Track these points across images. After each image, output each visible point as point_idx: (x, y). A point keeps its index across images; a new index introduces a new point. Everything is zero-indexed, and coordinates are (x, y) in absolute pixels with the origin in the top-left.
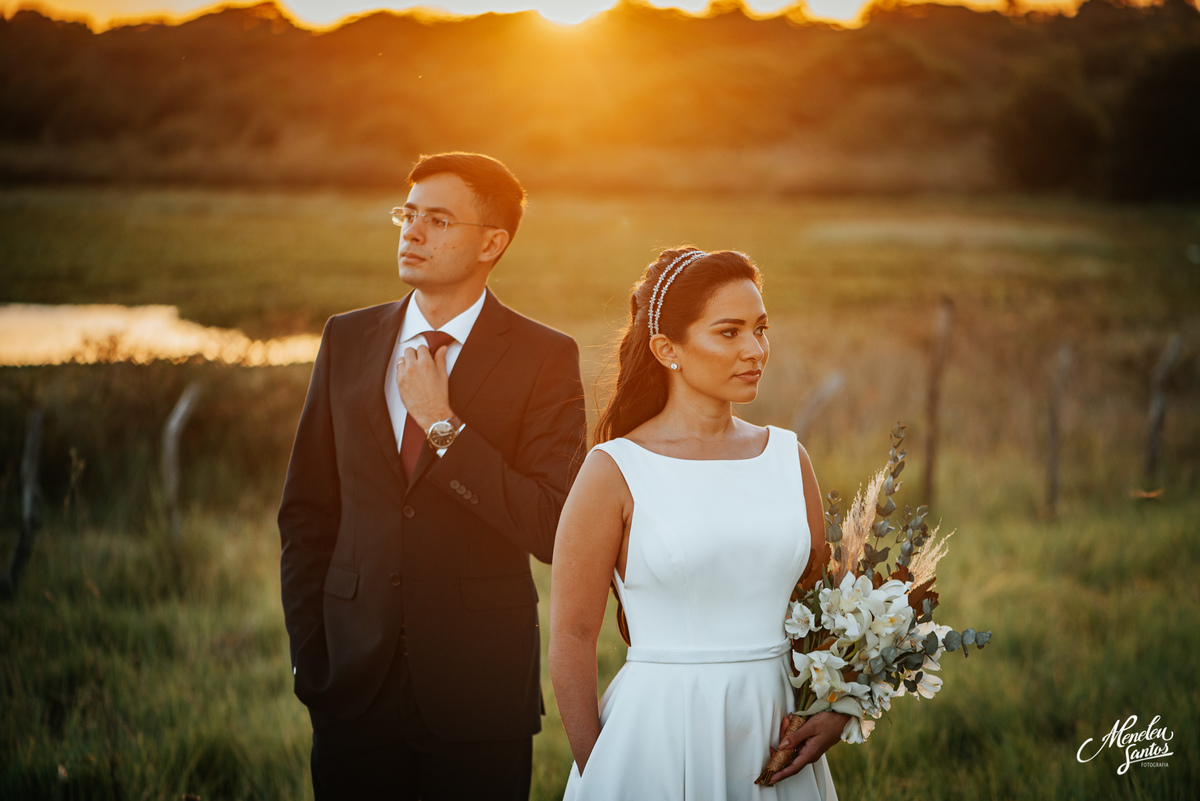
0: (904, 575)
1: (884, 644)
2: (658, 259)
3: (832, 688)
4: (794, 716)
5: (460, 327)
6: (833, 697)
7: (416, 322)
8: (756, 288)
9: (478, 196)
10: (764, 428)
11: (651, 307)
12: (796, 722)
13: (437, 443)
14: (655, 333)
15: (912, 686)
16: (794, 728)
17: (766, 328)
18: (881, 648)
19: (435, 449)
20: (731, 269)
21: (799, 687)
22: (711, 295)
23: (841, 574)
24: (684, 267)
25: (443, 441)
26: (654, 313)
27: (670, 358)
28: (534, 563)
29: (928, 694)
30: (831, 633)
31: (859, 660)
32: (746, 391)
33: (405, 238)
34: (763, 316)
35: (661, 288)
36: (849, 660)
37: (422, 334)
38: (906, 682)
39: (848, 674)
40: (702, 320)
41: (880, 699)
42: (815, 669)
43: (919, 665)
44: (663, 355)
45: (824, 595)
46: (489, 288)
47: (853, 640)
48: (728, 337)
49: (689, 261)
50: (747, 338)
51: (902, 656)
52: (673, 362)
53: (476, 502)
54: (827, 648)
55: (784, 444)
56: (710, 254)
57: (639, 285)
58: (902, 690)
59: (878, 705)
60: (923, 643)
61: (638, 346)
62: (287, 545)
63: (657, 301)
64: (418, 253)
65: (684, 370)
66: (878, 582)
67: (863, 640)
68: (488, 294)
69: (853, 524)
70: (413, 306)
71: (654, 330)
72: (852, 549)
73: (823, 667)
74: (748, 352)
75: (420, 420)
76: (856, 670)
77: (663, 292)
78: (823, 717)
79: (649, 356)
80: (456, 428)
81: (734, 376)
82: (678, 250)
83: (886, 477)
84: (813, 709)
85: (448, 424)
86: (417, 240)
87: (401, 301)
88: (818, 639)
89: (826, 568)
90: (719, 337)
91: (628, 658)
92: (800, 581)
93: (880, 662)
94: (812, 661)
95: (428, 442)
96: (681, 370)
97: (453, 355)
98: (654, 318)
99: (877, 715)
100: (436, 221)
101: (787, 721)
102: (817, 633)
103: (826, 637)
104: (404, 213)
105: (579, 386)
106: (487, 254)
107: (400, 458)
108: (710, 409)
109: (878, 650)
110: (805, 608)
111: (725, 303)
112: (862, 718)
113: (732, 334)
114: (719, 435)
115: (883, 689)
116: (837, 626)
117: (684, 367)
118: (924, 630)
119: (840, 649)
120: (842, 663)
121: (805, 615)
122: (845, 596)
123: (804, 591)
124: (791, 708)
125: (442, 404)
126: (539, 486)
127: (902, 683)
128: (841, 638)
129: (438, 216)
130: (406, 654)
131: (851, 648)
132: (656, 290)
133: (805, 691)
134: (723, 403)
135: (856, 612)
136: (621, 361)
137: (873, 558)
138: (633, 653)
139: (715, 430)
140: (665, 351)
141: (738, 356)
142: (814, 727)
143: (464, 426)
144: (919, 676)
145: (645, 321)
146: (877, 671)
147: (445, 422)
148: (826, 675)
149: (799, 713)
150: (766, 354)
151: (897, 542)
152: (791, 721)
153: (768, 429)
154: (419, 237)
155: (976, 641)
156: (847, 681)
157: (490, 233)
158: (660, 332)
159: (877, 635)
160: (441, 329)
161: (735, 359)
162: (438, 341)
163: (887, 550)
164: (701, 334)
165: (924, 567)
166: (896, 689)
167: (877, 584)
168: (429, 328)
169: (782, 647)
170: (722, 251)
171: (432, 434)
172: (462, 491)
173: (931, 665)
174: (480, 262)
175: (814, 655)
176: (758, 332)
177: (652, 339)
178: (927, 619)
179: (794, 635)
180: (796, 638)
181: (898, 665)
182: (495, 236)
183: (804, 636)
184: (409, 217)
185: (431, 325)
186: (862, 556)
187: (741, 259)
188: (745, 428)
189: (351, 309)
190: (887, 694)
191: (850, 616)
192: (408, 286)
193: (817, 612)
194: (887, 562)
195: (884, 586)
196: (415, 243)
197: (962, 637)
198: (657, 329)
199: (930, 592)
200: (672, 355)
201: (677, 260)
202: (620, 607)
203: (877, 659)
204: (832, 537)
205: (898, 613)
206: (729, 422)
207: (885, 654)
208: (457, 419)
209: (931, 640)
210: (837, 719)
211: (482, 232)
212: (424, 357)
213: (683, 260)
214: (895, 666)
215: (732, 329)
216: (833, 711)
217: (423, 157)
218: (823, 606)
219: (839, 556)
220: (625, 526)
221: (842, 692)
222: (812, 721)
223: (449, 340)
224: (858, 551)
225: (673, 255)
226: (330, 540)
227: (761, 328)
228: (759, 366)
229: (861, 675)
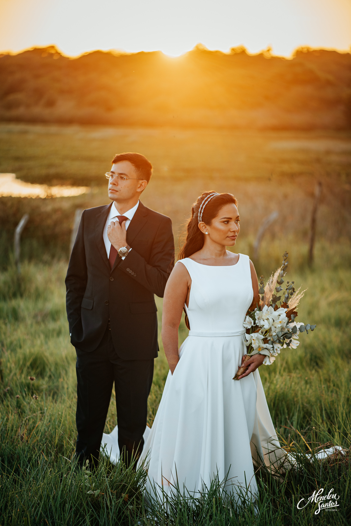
0: (285, 306)
1: (278, 330)
2: (202, 195)
3: (259, 346)
4: (246, 356)
5: (130, 214)
6: (260, 349)
7: (114, 212)
8: (235, 206)
9: (136, 169)
10: (238, 254)
11: (199, 212)
12: (247, 358)
13: (122, 255)
14: (200, 221)
15: (288, 345)
16: (246, 360)
17: (239, 220)
18: (277, 332)
19: (121, 257)
20: (228, 200)
21: (248, 346)
22: (220, 209)
23: (263, 306)
24: (211, 199)
25: (124, 254)
26: (200, 214)
27: (205, 230)
28: (156, 297)
29: (294, 347)
30: (259, 327)
31: (269, 336)
32: (232, 242)
33: (111, 184)
34: (238, 217)
35: (203, 206)
36: (265, 336)
37: (117, 216)
38: (286, 343)
39: (265, 341)
40: (217, 217)
41: (276, 350)
42: (253, 339)
43: (290, 337)
44: (203, 229)
45: (257, 313)
46: (140, 200)
47: (267, 329)
48: (226, 224)
49: (213, 196)
50: (232, 223)
51: (284, 334)
52: (206, 232)
53: (136, 276)
54: (258, 332)
55: (245, 260)
56: (220, 194)
57: (195, 204)
58: (285, 346)
59: (276, 352)
60: (292, 330)
61: (194, 226)
62: (68, 290)
63: (201, 210)
64: (115, 189)
65: (210, 235)
66: (276, 308)
67: (270, 329)
68: (140, 203)
69: (268, 287)
70: (113, 207)
71: (200, 220)
72: (267, 296)
73: (256, 338)
74: (232, 229)
75: (116, 247)
76: (268, 339)
77: (204, 207)
78: (256, 356)
79: (198, 229)
80: (128, 250)
81: (228, 237)
82: (209, 192)
83: (281, 270)
84: (253, 353)
85: (126, 248)
86: (115, 184)
87: (109, 205)
88: (254, 329)
89: (258, 303)
90: (223, 223)
91: (189, 334)
92: (249, 309)
93: (276, 336)
94: (252, 337)
95: (118, 255)
96: (209, 234)
97: (128, 223)
98: (200, 216)
99: (276, 355)
100: (122, 178)
101: (244, 357)
102: (255, 326)
103: (258, 328)
104: (110, 174)
105: (172, 235)
106: (139, 189)
107: (108, 260)
108: (219, 248)
109: (275, 332)
110: (250, 318)
111: (225, 212)
112: (270, 356)
113: (227, 222)
114: (222, 257)
115: (278, 346)
116: (261, 324)
117: (210, 233)
118: (292, 325)
119: (262, 332)
120: (263, 337)
121: (250, 320)
122: (264, 314)
123: (250, 313)
124: (245, 353)
125: (124, 241)
126: (158, 270)
127: (285, 344)
128: (263, 329)
129: (122, 176)
130: (110, 329)
131: (266, 332)
132: (201, 206)
133: (250, 347)
134: (223, 246)
135: (268, 319)
136: (188, 231)
137: (275, 299)
138: (191, 332)
139: (220, 255)
140: (203, 228)
141: (229, 230)
142: (253, 359)
143: (131, 249)
144: (291, 341)
145: (197, 217)
146: (275, 340)
147: (125, 248)
148: (257, 341)
149: (248, 354)
150: (239, 229)
151: (284, 294)
152: (245, 357)
153: (239, 255)
154: (116, 184)
155: (311, 328)
156: (265, 343)
157: (141, 182)
158: (202, 221)
159: (275, 327)
160: (124, 215)
161: (228, 231)
162: (122, 219)
163: (280, 297)
164: (217, 222)
165: (293, 303)
166: (282, 346)
167: (276, 309)
168: (119, 215)
169: (243, 331)
170: (224, 193)
171: (120, 252)
172: (131, 272)
173: (295, 337)
174: (137, 192)
175: (253, 335)
176: (236, 222)
177: (199, 223)
178: (293, 321)
179: (247, 327)
180: (247, 328)
181: (283, 337)
182: (142, 183)
183: (250, 328)
184: (112, 176)
185: (120, 214)
186: (271, 299)
187: (231, 196)
188: (230, 254)
189: (92, 207)
190: (279, 348)
191: (266, 321)
192: (111, 200)
193: (254, 320)
194: (280, 301)
195: (278, 310)
196: (114, 185)
197: (306, 327)
198: (201, 220)
199: (295, 312)
200: (206, 229)
201: (208, 196)
202: (186, 315)
203: (275, 335)
204: (261, 292)
205: (283, 319)
206: (225, 253)
207: (278, 334)
208: (129, 247)
209: (294, 329)
210: (261, 356)
211: (138, 181)
212: (117, 225)
213: (211, 196)
214: (282, 338)
215: (227, 221)
216: (260, 354)
217: (116, 155)
218: (256, 317)
219: (263, 299)
220: (188, 289)
221: (263, 347)
222: (253, 357)
223: (126, 219)
224: (270, 297)
225: (207, 194)
226: (83, 289)
227: (238, 220)
228: (236, 234)
229: (270, 341)
